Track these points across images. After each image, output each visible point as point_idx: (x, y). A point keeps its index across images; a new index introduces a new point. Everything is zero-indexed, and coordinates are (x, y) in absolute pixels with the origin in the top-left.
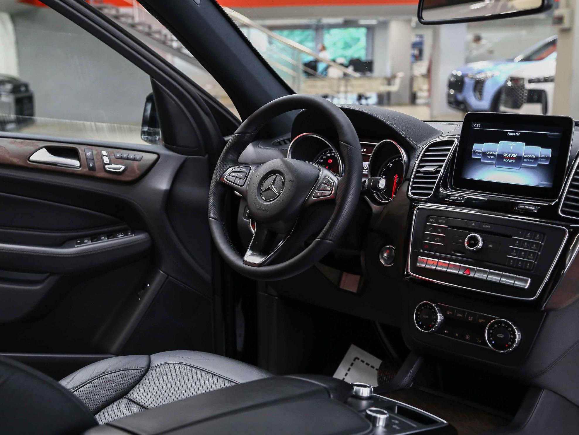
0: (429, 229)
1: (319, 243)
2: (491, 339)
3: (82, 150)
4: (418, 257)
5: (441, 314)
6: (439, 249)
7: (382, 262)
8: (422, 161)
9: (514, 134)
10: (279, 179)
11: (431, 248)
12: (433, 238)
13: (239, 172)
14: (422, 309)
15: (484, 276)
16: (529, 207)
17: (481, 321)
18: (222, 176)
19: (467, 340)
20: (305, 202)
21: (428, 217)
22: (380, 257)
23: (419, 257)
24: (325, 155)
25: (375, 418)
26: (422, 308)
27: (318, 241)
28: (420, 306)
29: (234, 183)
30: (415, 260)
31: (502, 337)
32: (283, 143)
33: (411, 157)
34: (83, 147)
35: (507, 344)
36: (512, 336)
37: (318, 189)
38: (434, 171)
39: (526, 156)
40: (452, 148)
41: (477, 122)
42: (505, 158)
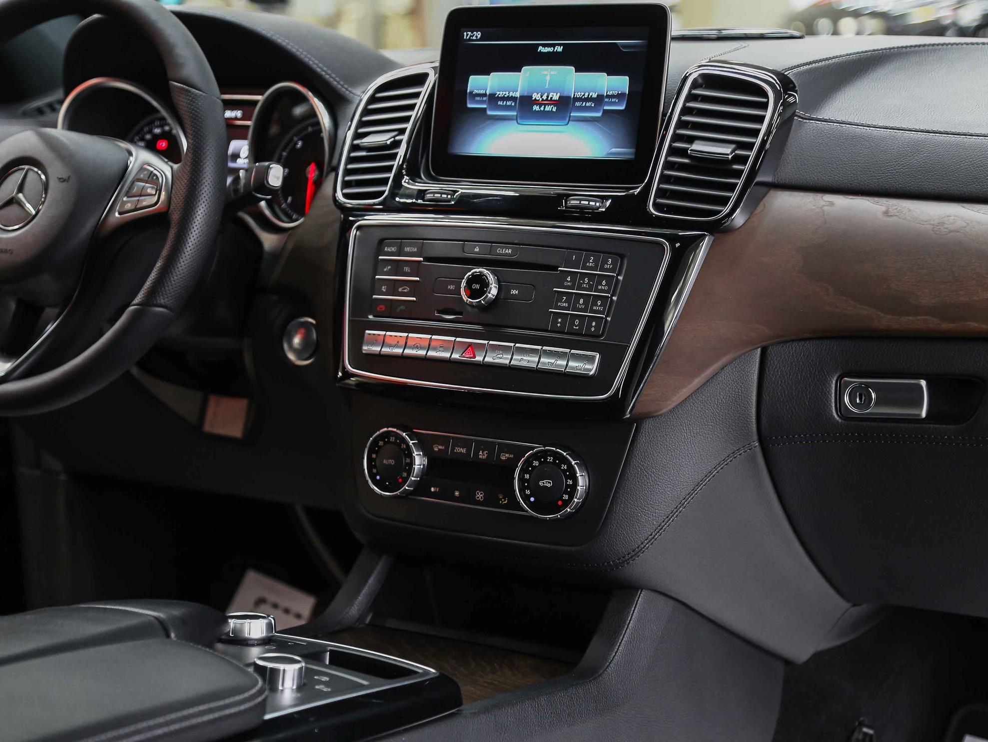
0: (385, 270)
1: (136, 317)
2: (528, 492)
4: (364, 333)
5: (421, 453)
6: (409, 311)
7: (291, 356)
8: (361, 124)
9: (550, 49)
10: (35, 177)
11: (392, 309)
12: (393, 288)
14: (380, 447)
15: (503, 359)
16: (589, 201)
17: (504, 457)
19: (478, 503)
20: (100, 224)
21: (381, 242)
22: (286, 346)
23: (367, 332)
24: (150, 132)
25: (274, 671)
26: (381, 443)
27: (135, 311)
28: (375, 441)
30: (358, 339)
31: (549, 485)
32: (47, 110)
33: (340, 119)
35: (561, 498)
36: (570, 482)
37: (128, 194)
38: (388, 142)
39: (578, 95)
40: (425, 90)
41: (473, 28)
42: (536, 102)
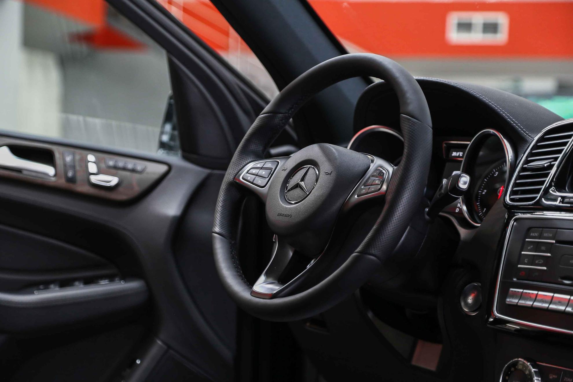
0: (529, 248)
1: (357, 260)
3: (59, 153)
4: (509, 290)
5: (540, 379)
6: (541, 276)
7: (465, 309)
8: (531, 154)
10: (312, 172)
11: (530, 275)
12: (533, 260)
13: (261, 168)
14: (511, 372)
18: (237, 174)
20: (344, 204)
21: (529, 229)
22: (463, 304)
23: (511, 289)
26: (513, 369)
27: (357, 256)
28: (509, 367)
29: (252, 183)
30: (504, 293)
33: (519, 153)
34: (62, 149)
37: (365, 185)
38: (545, 165)
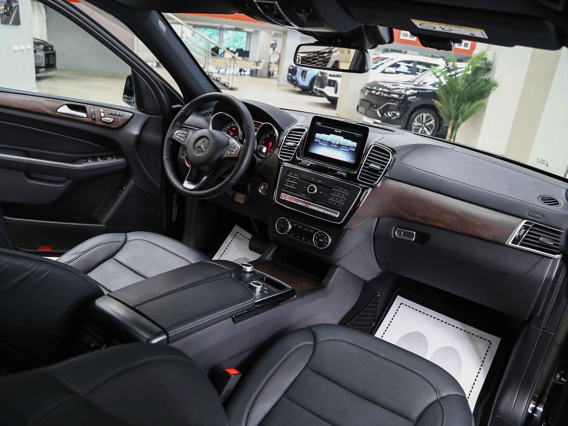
0: (289, 179)
1: (227, 182)
2: (316, 241)
3: (88, 108)
5: (291, 225)
6: (293, 191)
7: (260, 191)
8: (287, 138)
9: (338, 132)
10: (206, 141)
11: (289, 189)
12: (290, 184)
13: (182, 134)
14: (281, 222)
15: (316, 209)
16: (343, 173)
17: (311, 231)
18: (172, 135)
19: (303, 240)
20: (221, 156)
21: (289, 171)
22: (259, 188)
23: (282, 193)
24: (231, 125)
25: (255, 288)
27: (227, 181)
28: (280, 220)
29: (179, 140)
30: (279, 195)
31: (322, 241)
32: (207, 114)
33: (281, 135)
34: (89, 106)
35: (324, 244)
36: (327, 241)
37: (228, 150)
38: (293, 145)
39: (343, 144)
40: (304, 133)
41: (319, 122)
42: (332, 144)
